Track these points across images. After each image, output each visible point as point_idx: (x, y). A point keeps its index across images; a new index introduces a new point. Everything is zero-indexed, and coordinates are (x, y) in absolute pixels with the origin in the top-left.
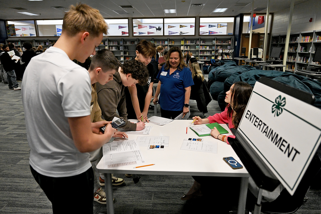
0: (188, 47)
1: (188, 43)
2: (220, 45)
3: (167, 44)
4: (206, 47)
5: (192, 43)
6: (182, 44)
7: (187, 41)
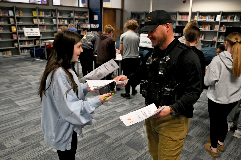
0: (43, 20)
1: (42, 15)
2: (78, 19)
3: (13, 15)
4: (63, 20)
5: (47, 15)
6: (34, 15)
7: (41, 13)
